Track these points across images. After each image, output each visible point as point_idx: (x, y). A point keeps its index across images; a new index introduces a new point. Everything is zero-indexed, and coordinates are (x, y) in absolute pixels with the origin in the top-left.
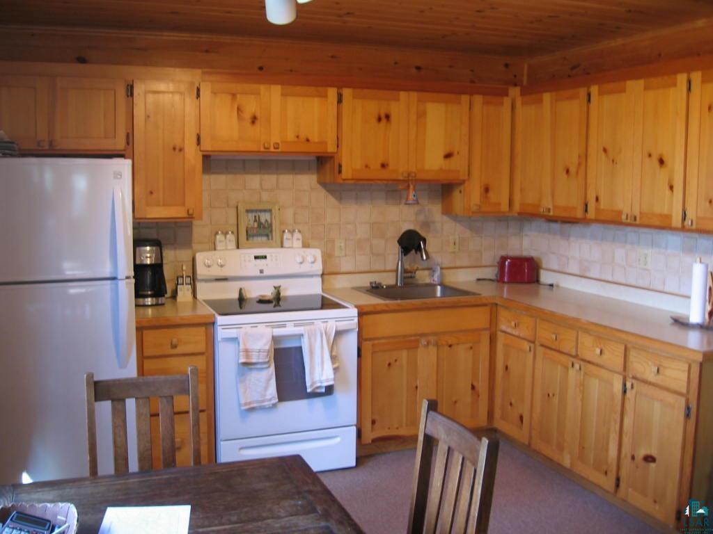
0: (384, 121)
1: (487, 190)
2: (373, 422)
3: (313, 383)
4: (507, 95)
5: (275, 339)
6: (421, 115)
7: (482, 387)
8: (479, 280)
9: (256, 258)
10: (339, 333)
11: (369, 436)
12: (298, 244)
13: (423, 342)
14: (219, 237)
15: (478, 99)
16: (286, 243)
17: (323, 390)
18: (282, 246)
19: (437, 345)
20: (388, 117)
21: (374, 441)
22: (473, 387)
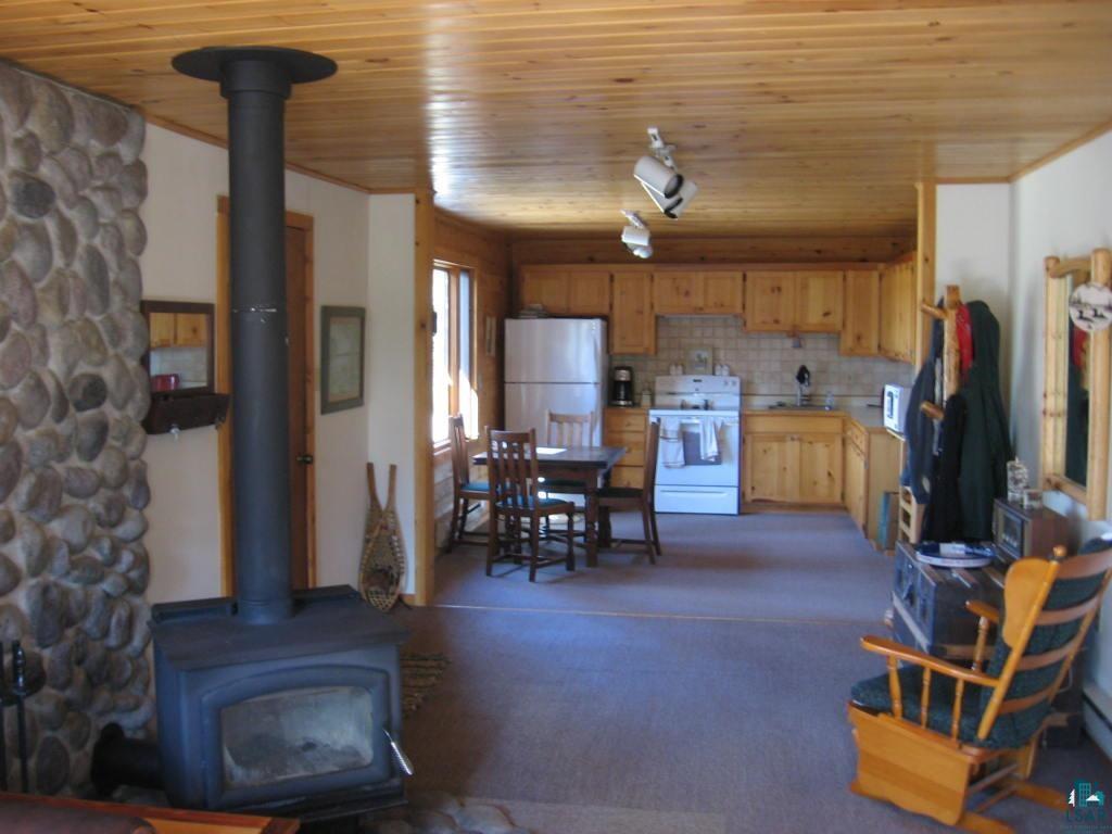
0: (776, 292)
1: (859, 338)
2: (753, 488)
3: (706, 454)
4: (876, 269)
5: (682, 425)
6: (805, 287)
7: (837, 474)
8: (870, 406)
9: (695, 381)
10: (724, 427)
11: (750, 497)
12: (725, 373)
13: (788, 438)
14: (673, 368)
15: (851, 275)
16: (717, 373)
17: (713, 460)
18: (714, 374)
19: (800, 440)
20: (779, 289)
21: (754, 501)
22: (829, 474)
